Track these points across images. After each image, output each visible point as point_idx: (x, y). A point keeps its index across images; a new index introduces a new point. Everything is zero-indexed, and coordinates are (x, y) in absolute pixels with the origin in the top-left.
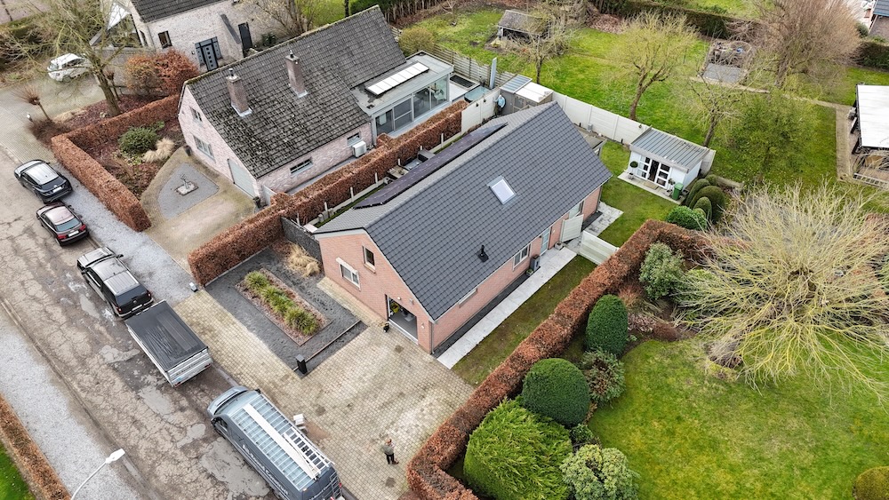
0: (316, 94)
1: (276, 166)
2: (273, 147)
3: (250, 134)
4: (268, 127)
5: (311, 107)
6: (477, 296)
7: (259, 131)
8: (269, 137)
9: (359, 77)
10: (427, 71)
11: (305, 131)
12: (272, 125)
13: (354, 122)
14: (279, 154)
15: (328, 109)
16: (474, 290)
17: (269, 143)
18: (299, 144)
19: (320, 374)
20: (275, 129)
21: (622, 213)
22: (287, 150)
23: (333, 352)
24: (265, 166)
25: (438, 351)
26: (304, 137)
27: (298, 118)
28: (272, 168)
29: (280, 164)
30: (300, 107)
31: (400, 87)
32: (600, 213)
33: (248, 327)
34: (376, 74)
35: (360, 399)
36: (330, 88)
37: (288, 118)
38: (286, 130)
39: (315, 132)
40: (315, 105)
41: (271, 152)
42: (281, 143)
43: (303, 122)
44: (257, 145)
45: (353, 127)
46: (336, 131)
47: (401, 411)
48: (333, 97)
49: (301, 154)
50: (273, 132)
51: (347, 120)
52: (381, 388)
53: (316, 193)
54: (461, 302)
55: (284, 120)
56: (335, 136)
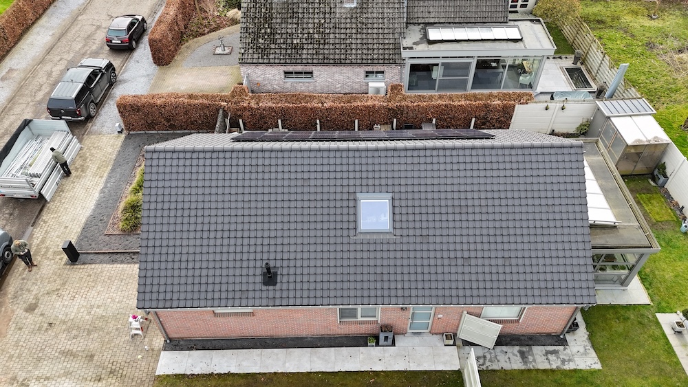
0: (365, 11)
1: (265, 61)
2: (278, 41)
3: (268, 19)
4: (289, 21)
5: (348, 21)
6: (249, 319)
7: (279, 21)
8: (283, 31)
9: (432, 15)
10: (515, 41)
11: (322, 41)
12: (295, 21)
13: (381, 57)
14: (278, 51)
15: (365, 31)
16: (249, 310)
17: (278, 36)
18: (305, 52)
19: (81, 272)
20: (295, 26)
21: (598, 366)
22: (289, 52)
23: (113, 262)
24: (256, 56)
25: (174, 344)
26: (316, 46)
27: (326, 25)
28: (260, 61)
29: (272, 61)
30: (338, 16)
31: (465, 44)
32: (564, 342)
33: (105, 187)
34: (457, 20)
35: (64, 327)
36: (386, 11)
37: (316, 21)
38: (306, 31)
39: (331, 47)
40: (353, 21)
41: (273, 46)
42: (289, 41)
43: (327, 31)
44: (266, 33)
45: (375, 61)
46: (353, 57)
47: (68, 374)
48: (380, 21)
49: (300, 61)
50: (291, 28)
51: (375, 52)
52: (89, 333)
53: (270, 104)
54: (219, 310)
55: (310, 21)
56: (348, 61)
